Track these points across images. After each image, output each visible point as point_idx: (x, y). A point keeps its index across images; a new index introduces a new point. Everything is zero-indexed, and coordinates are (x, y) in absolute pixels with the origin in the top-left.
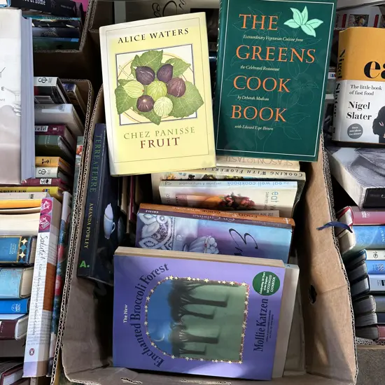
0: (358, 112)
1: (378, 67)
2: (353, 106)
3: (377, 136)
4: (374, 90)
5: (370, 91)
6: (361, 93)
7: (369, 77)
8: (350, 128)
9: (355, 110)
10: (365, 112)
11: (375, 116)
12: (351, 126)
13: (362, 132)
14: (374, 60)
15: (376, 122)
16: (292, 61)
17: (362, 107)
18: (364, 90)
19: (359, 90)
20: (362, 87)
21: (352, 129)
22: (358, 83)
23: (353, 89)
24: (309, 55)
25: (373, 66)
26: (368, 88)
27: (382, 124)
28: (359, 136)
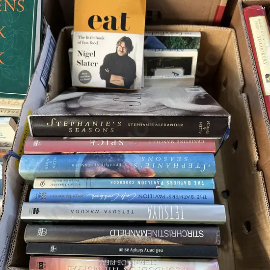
0: (86, 60)
1: (99, 19)
2: (81, 54)
3: (104, 81)
4: (98, 40)
5: (95, 41)
6: (87, 43)
7: (93, 28)
8: (80, 74)
9: (83, 58)
10: (91, 59)
11: (101, 63)
12: (81, 73)
13: (91, 77)
14: (96, 13)
15: (102, 69)
16: (5, 10)
17: (89, 55)
18: (89, 40)
19: (85, 40)
20: (87, 38)
21: (82, 75)
22: (84, 34)
23: (80, 39)
24: (20, 5)
25: (96, 19)
26: (93, 38)
27: (107, 71)
28: (89, 81)
